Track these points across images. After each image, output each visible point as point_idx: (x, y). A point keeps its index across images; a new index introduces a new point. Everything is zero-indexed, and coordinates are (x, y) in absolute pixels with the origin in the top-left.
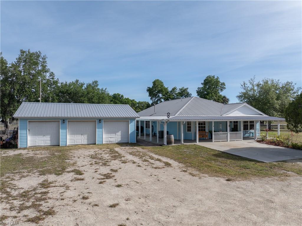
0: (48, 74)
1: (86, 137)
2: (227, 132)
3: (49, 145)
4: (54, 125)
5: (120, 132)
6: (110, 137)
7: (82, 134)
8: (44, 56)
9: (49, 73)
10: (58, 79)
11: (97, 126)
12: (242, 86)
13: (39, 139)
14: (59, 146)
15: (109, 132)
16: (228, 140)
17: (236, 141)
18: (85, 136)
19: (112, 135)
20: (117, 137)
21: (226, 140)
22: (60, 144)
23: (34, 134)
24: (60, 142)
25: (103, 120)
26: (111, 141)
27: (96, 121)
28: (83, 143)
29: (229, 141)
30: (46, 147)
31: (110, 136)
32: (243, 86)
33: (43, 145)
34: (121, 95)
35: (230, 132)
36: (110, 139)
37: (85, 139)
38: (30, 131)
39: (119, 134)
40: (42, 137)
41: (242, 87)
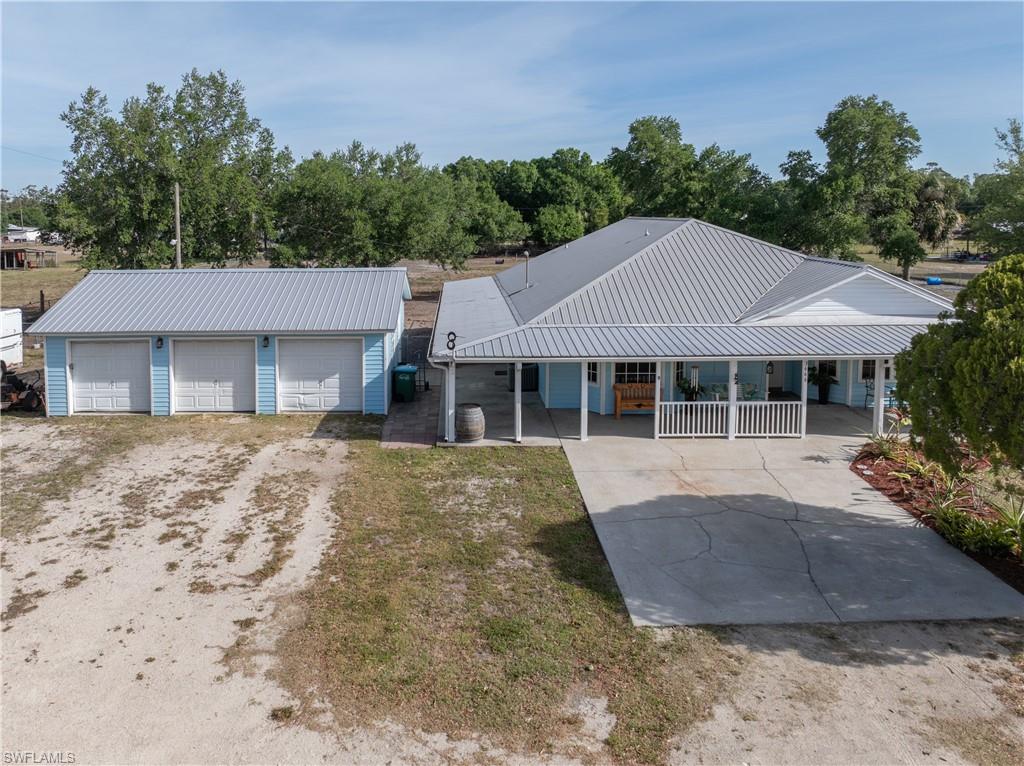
0: (254, 139)
1: (228, 387)
2: (725, 403)
3: (128, 409)
4: (136, 351)
5: (337, 376)
6: (302, 390)
7: (216, 381)
8: (233, 85)
9: (257, 133)
10: (286, 148)
11: (259, 356)
12: (1003, 137)
13: (99, 392)
14: (149, 413)
15: (297, 375)
16: (727, 432)
17: (770, 437)
18: (226, 384)
19: (308, 384)
20: (326, 395)
21: (719, 434)
22: (153, 409)
23: (88, 377)
24: (153, 405)
25: (276, 338)
26: (306, 406)
27: (253, 341)
28: (219, 408)
29: (732, 438)
30: (120, 417)
31: (304, 386)
32: (1010, 139)
33: (111, 409)
34: (581, 154)
35: (743, 403)
36: (302, 397)
37: (226, 394)
38: (76, 368)
39: (334, 381)
40: (106, 384)
41: (1002, 143)
